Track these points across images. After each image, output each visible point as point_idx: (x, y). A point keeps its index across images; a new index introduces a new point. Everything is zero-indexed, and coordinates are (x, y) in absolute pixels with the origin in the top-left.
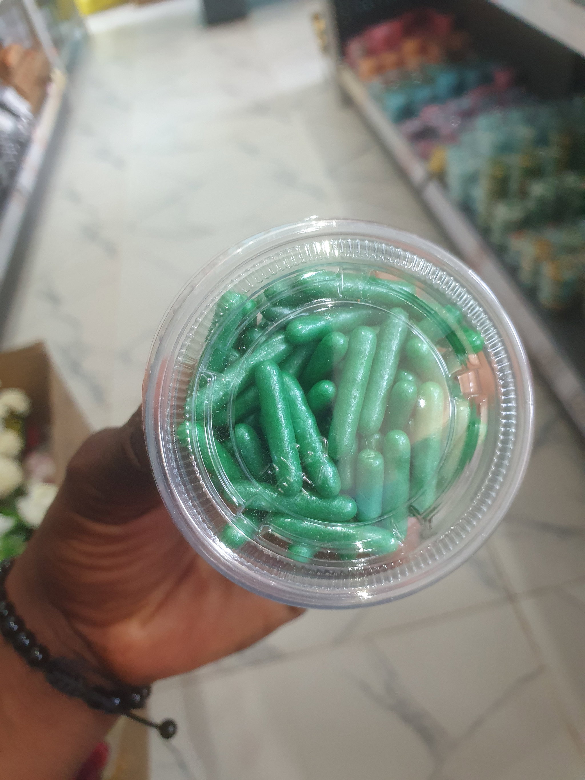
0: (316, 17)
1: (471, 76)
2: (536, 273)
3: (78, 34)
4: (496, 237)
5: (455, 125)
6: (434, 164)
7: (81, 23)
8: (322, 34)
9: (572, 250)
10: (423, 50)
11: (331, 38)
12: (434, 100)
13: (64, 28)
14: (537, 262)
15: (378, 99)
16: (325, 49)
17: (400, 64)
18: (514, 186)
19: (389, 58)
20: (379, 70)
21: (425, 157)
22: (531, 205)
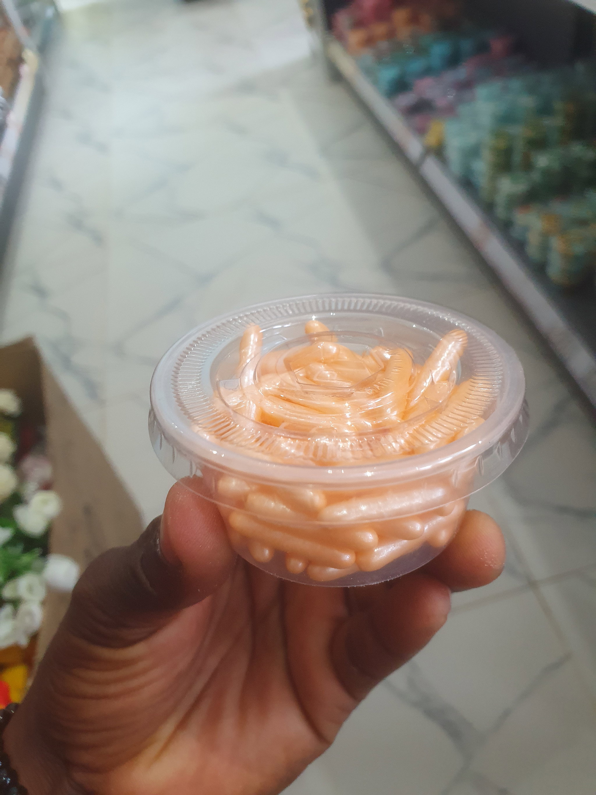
1: (466, 45)
2: (545, 248)
3: (50, 12)
4: (501, 212)
5: (450, 98)
6: (431, 139)
8: (306, 6)
9: (583, 223)
10: (414, 20)
11: (317, 10)
12: (428, 71)
13: (35, 6)
14: (545, 236)
15: (368, 72)
16: (310, 21)
17: (391, 35)
18: (517, 158)
19: (380, 29)
20: (369, 42)
21: (421, 131)
22: (536, 176)
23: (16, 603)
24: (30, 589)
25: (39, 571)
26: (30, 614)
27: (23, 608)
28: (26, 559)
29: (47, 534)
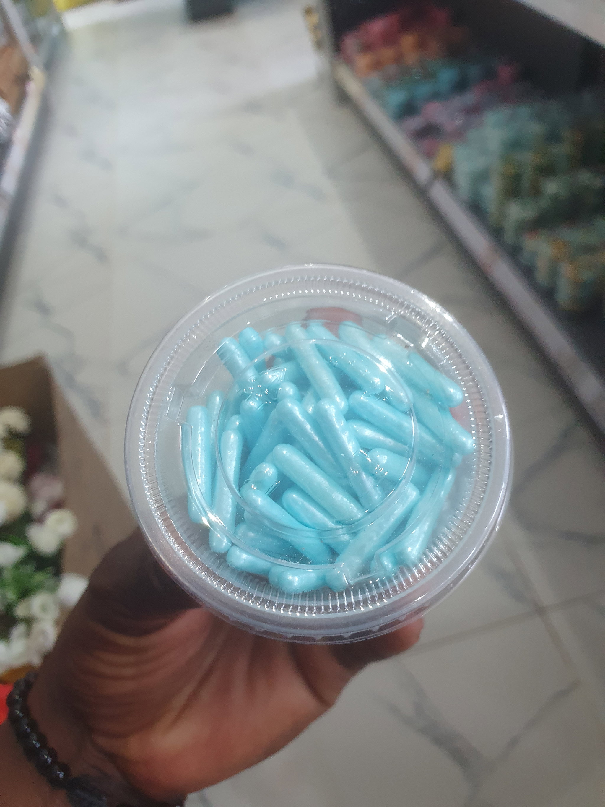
0: (308, 11)
1: (474, 71)
2: (554, 273)
3: (55, 30)
4: (509, 237)
5: (458, 122)
6: (440, 163)
7: (58, 20)
8: (315, 28)
9: (589, 250)
10: (422, 45)
11: (325, 33)
12: (435, 96)
13: (41, 23)
14: (554, 262)
15: (376, 95)
16: (319, 44)
17: (399, 59)
18: (526, 184)
19: (387, 53)
20: (377, 65)
21: (429, 155)
22: (544, 203)
23: (29, 621)
24: (44, 608)
25: (53, 589)
26: (43, 633)
27: (36, 628)
28: (39, 577)
29: (60, 553)
